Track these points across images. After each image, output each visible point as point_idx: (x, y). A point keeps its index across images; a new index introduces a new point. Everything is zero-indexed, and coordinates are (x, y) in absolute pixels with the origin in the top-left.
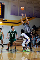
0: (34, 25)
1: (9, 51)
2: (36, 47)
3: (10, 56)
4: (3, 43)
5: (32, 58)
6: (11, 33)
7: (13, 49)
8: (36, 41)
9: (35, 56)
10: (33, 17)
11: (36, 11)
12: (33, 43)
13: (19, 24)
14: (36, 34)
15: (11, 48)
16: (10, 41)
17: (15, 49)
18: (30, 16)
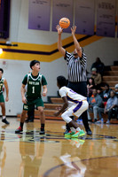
0: (98, 59)
1: (24, 135)
2: (105, 123)
3: (26, 150)
4: (7, 113)
5: (93, 157)
6: (31, 83)
7: (35, 130)
8: (103, 106)
9: (100, 150)
10: (95, 33)
11: (104, 16)
12: (95, 112)
13: (52, 55)
14: (103, 84)
15: (28, 127)
16: (26, 107)
17: (42, 129)
18: (84, 31)
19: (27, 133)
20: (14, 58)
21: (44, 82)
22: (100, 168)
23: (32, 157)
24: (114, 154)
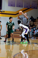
2: (34, 38)
5: (30, 50)
8: (33, 33)
10: (31, 8)
11: (34, 2)
15: (8, 40)
18: (27, 7)
19: (8, 42)
20: (3, 16)
21: (13, 24)
22: (32, 54)
23: (9, 50)
24: (37, 49)
